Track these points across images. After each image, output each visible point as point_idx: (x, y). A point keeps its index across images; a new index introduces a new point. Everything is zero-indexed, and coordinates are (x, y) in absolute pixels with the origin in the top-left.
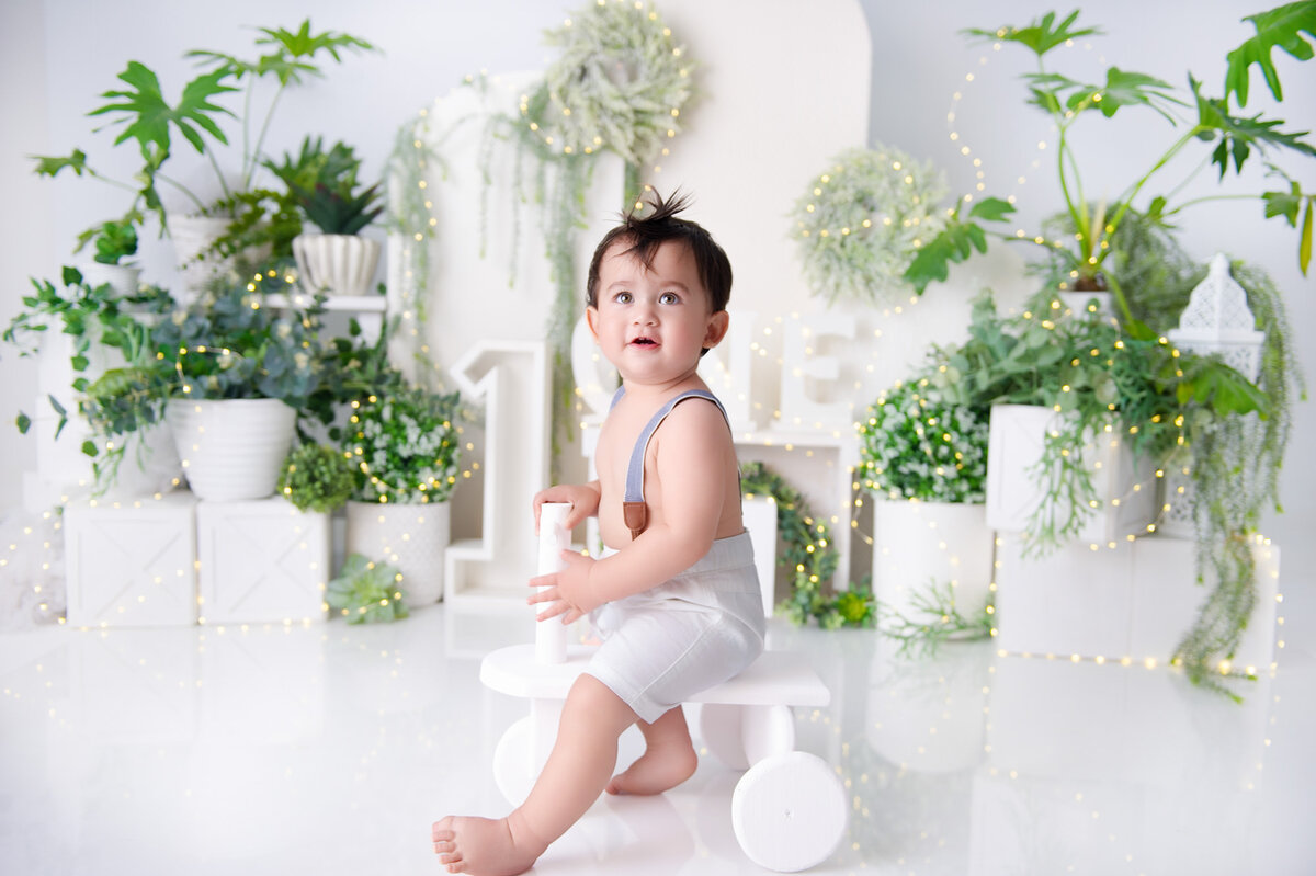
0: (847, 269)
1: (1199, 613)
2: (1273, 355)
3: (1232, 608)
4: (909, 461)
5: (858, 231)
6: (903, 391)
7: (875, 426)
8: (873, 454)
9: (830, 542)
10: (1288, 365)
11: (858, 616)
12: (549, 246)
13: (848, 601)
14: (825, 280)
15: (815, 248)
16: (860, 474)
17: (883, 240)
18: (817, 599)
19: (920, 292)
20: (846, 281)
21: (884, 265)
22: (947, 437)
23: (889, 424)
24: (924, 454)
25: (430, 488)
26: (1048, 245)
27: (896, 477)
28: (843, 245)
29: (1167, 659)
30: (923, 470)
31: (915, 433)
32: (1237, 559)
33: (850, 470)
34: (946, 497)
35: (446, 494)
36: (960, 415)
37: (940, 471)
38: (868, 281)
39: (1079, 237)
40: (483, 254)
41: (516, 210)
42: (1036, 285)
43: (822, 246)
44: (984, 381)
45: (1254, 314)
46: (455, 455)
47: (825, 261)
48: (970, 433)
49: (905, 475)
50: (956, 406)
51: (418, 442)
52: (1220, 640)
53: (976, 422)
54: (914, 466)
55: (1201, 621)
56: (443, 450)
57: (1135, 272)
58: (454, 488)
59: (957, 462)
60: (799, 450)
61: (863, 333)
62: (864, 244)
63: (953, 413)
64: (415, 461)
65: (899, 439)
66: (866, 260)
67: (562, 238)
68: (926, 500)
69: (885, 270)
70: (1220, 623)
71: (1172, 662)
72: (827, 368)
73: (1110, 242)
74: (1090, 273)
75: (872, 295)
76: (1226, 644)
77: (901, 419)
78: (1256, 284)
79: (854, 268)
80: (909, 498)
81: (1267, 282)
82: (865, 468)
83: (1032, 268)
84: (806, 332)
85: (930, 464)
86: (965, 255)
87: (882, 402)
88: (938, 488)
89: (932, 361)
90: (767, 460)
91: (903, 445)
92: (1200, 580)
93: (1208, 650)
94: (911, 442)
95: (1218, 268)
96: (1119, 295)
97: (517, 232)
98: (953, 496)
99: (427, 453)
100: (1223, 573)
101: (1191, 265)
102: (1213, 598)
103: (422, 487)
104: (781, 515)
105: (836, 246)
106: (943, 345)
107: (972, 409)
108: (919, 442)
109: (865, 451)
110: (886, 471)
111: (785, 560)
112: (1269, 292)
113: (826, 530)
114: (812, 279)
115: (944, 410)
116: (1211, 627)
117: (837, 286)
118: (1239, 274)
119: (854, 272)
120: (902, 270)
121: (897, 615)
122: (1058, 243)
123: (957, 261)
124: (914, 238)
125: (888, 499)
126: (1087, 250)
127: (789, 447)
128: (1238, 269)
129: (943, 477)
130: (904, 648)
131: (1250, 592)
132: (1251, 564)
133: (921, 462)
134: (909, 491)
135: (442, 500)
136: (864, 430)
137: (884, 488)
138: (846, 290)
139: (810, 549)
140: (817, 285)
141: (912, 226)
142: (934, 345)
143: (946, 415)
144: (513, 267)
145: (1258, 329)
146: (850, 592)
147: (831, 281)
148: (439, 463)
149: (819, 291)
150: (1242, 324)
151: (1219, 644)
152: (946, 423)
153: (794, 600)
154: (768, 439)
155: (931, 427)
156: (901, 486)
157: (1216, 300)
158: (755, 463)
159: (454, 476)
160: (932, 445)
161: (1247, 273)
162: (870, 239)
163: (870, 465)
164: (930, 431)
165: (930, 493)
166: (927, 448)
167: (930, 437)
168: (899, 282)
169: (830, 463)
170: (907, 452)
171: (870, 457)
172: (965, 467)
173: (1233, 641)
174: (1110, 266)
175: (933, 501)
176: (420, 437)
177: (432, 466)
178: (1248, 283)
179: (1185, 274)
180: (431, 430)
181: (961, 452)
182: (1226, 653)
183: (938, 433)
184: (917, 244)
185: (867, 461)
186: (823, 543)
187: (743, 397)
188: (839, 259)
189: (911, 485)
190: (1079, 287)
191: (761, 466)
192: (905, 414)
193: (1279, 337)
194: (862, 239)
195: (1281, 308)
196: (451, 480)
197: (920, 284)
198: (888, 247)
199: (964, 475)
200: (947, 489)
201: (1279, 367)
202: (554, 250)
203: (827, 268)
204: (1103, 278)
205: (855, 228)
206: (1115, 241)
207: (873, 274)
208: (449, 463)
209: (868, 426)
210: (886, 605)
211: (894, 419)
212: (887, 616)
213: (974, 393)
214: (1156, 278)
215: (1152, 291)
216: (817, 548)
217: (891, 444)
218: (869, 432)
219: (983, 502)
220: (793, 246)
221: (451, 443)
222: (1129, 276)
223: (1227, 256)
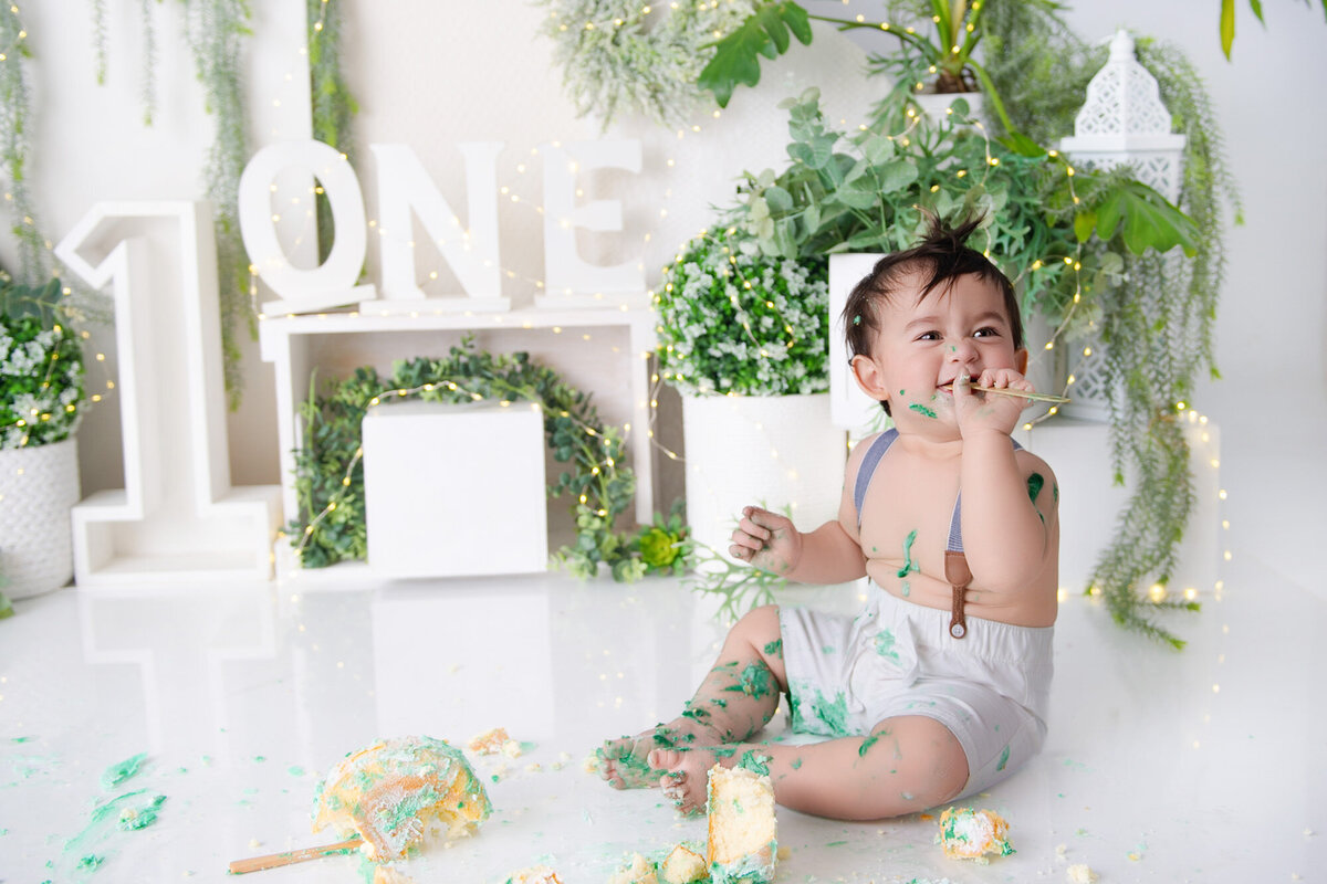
0: (624, 75)
1: (1121, 523)
2: (1197, 164)
3: (1164, 515)
4: (721, 341)
5: (637, 21)
6: (709, 243)
7: (673, 294)
8: (673, 332)
9: (620, 461)
10: (1218, 177)
11: (669, 560)
12: (201, 62)
13: (654, 538)
14: (595, 94)
15: (578, 49)
16: (657, 362)
17: (671, 34)
18: (610, 540)
19: (723, 103)
20: (623, 90)
21: (673, 65)
22: (770, 305)
23: (690, 290)
24: (742, 329)
25: (33, 421)
26: (896, 32)
27: (705, 363)
28: (615, 43)
29: (1081, 588)
30: (741, 352)
31: (728, 300)
32: (1167, 447)
33: (645, 356)
34: (776, 386)
35: (63, 429)
36: (787, 272)
37: (765, 352)
38: (655, 92)
39: (937, 19)
40: (101, 80)
41: (146, 11)
42: (883, 87)
43: (587, 45)
44: (813, 221)
45: (1171, 113)
46: (73, 371)
47: (593, 64)
48: (802, 296)
49: (718, 359)
50: (781, 259)
51: (9, 359)
52: (1151, 558)
53: (810, 281)
54: (728, 347)
55: (1124, 534)
56: (52, 365)
57: (1012, 63)
58: (79, 419)
59: (788, 337)
60: (571, 333)
61: (654, 164)
62: (646, 38)
63: (777, 269)
64: (10, 386)
65: (705, 311)
66: (651, 63)
67: (217, 50)
68: (749, 394)
69: (677, 74)
70: (1147, 533)
71: (1088, 592)
72: (607, 216)
73: (977, 25)
74: (954, 67)
75: (662, 111)
76: (1157, 563)
77: (708, 281)
78: (1171, 69)
79: (634, 75)
80: (727, 391)
81: (1185, 67)
82: (664, 352)
83: (878, 64)
84: (573, 167)
85: (749, 344)
86: (781, 49)
87: (680, 259)
88: (762, 376)
89: (744, 198)
90: (533, 350)
91: (711, 318)
92: (1119, 478)
93: (1136, 572)
94: (723, 312)
95: (1121, 49)
96: (993, 95)
97: (151, 45)
98: (786, 386)
99: (26, 373)
100: (1147, 469)
101: (1085, 50)
102: (1136, 501)
103: (21, 423)
104: (550, 426)
105: (607, 43)
106: (756, 173)
107: (803, 262)
108: (734, 312)
109: (661, 329)
110: (692, 354)
111: (560, 489)
112: (1187, 79)
113: (616, 442)
114: (577, 93)
115: (766, 266)
116: (1137, 539)
117: (613, 100)
118: (1147, 56)
119: (635, 80)
120: (697, 73)
121: (717, 557)
122: (910, 29)
123: (770, 57)
124: (714, 27)
125: (698, 394)
126: (950, 40)
127: (557, 330)
128: (1145, 50)
129: (769, 359)
130: (728, 604)
131: (1185, 490)
132: (1185, 453)
133: (738, 341)
134: (725, 382)
135: (59, 439)
136: (658, 299)
137: (690, 380)
138: (624, 104)
139: (596, 471)
140: (585, 99)
141: (708, 11)
142: (746, 174)
143: (769, 272)
144: (149, 95)
145: (1178, 131)
146: (656, 527)
147: (604, 93)
148: (45, 386)
149: (589, 109)
150: (1156, 125)
151: (1148, 564)
152: (768, 283)
153: (574, 546)
154: (527, 320)
155: (746, 290)
156: (714, 376)
157: (1120, 94)
158: (516, 355)
159: (74, 403)
160: (751, 316)
161: (1158, 57)
162: (654, 32)
163: (670, 349)
164: (746, 296)
165: (753, 383)
166: (743, 319)
167: (748, 305)
168: (696, 91)
169: (616, 350)
170: (718, 328)
171: (670, 337)
172: (796, 345)
173: (1167, 559)
174: (979, 56)
175: (760, 395)
176: (11, 350)
177: (34, 391)
178: (1160, 68)
179: (1077, 61)
180: (31, 339)
181: (791, 324)
182: (1158, 577)
183: (759, 299)
184: (718, 35)
185: (667, 342)
186: (610, 462)
187: (491, 262)
188: (612, 61)
189: (728, 373)
190: (941, 87)
191: (524, 357)
192: (713, 274)
193: (1204, 140)
194: (641, 33)
195: (1205, 99)
196: (71, 408)
197: (722, 91)
198: (677, 43)
199: (795, 357)
200: (775, 376)
201: (1207, 181)
202: (209, 66)
203: (597, 75)
204: (972, 76)
205: (631, 18)
206: (984, 24)
207: (661, 81)
208: (64, 384)
209: (662, 294)
210: (702, 546)
211: (699, 282)
212: (703, 560)
213: (801, 240)
214: (1040, 69)
215: (1035, 85)
216: (604, 471)
217: (696, 318)
218: (665, 303)
219: (826, 390)
220: (550, 46)
221: (66, 354)
222: (1005, 68)
223: (1130, 32)
